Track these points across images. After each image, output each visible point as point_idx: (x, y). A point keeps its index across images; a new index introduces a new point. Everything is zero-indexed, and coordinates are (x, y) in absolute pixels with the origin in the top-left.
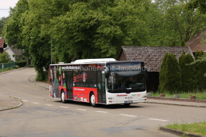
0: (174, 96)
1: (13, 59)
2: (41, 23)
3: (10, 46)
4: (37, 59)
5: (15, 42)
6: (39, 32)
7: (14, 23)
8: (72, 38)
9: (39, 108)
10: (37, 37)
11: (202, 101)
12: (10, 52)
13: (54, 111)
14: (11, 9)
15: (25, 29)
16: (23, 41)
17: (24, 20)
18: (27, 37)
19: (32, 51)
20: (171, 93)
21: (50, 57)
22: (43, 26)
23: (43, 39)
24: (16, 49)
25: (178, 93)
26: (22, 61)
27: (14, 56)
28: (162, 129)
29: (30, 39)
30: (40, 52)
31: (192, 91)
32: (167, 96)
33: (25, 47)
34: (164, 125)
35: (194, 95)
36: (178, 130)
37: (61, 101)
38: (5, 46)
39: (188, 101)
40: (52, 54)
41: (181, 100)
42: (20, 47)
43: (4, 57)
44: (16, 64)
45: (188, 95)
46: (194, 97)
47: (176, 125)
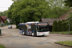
0: (57, 33)
1: (9, 22)
2: (17, 11)
3: (8, 18)
4: (16, 22)
5: (10, 17)
6: (17, 14)
7: (10, 12)
8: (26, 16)
9: (17, 36)
10: (16, 16)
11: (65, 34)
13: (22, 37)
14: (9, 8)
15: (13, 13)
16: (12, 17)
17: (12, 11)
18: (13, 16)
19: (15, 20)
20: (56, 32)
21: (20, 21)
22: (18, 12)
23: (18, 16)
24: (10, 19)
27: (9, 21)
29: (14, 16)
30: (17, 20)
31: (62, 31)
32: (55, 33)
33: (12, 19)
34: (56, 42)
35: (63, 32)
36: (61, 43)
37: (23, 35)
38: (7, 18)
39: (61, 34)
40: (21, 21)
41: (59, 34)
42: (11, 19)
43: (7, 22)
44: (10, 24)
46: (63, 33)
47: (60, 42)
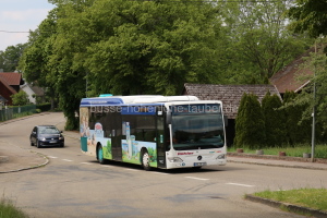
0: (257, 151)
1: (33, 100)
2: (74, 51)
3: (29, 83)
4: (67, 101)
5: (36, 78)
6: (71, 64)
9: (72, 168)
10: (68, 70)
12: (28, 91)
15: (52, 59)
16: (48, 76)
17: (50, 48)
18: (54, 71)
19: (60, 90)
20: (252, 147)
22: (76, 55)
23: (76, 73)
24: (37, 87)
25: (261, 148)
26: (44, 103)
27: (34, 96)
28: (249, 197)
29: (57, 74)
30: (71, 90)
31: (280, 146)
32: (247, 152)
33: (48, 85)
34: (250, 192)
35: (283, 150)
38: (22, 83)
39: (275, 158)
40: (88, 94)
41: (266, 158)
42: (43, 84)
43: (21, 97)
44: (37, 107)
45: (276, 151)
46: (284, 154)
47: (268, 192)
